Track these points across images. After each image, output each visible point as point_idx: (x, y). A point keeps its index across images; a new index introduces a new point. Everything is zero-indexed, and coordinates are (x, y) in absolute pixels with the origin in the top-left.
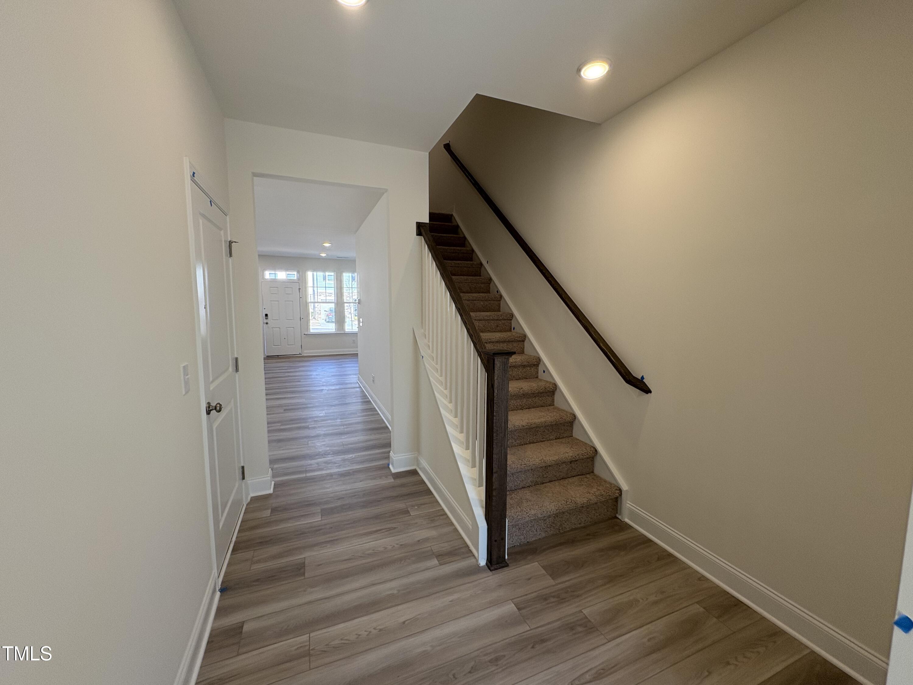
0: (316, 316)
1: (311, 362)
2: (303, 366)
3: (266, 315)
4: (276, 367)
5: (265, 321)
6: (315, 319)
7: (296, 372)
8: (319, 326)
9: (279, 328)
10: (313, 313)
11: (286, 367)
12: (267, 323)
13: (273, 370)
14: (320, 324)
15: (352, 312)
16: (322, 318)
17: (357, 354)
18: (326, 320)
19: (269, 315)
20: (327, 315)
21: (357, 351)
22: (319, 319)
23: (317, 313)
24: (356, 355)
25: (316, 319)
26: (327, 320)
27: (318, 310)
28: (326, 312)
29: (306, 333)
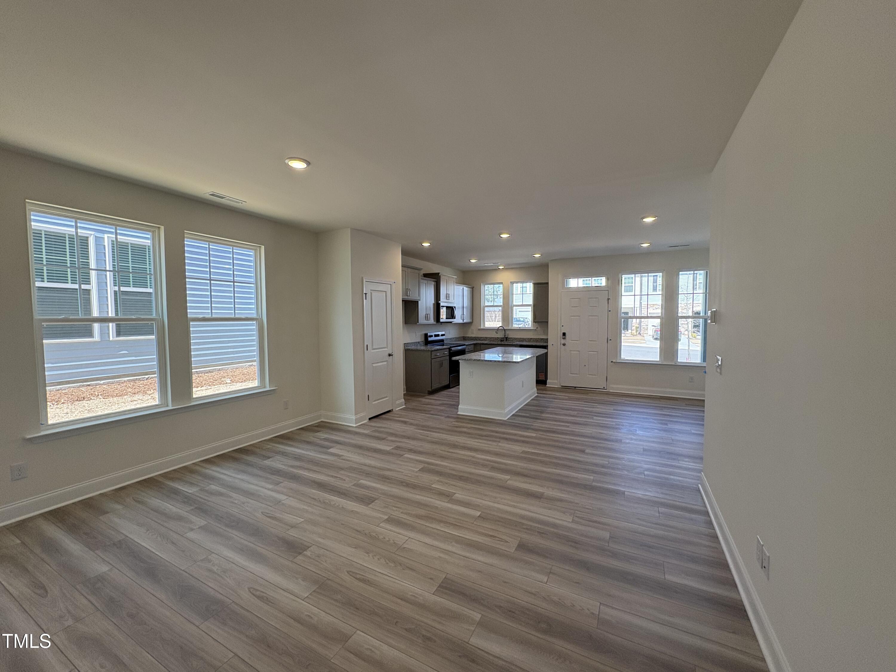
0: (642, 331)
1: (615, 407)
2: (600, 414)
3: (564, 334)
4: (563, 409)
5: (563, 341)
6: (640, 334)
7: (585, 424)
8: (644, 343)
9: (579, 351)
10: (638, 327)
11: (574, 410)
12: (564, 345)
13: (556, 414)
14: (645, 341)
15: (690, 329)
16: (649, 334)
17: (704, 400)
18: (653, 337)
19: (567, 334)
20: (655, 331)
21: (704, 395)
22: (645, 335)
23: (643, 328)
24: (701, 403)
25: (642, 335)
26: (655, 337)
27: (645, 325)
28: (654, 327)
29: (614, 361)
